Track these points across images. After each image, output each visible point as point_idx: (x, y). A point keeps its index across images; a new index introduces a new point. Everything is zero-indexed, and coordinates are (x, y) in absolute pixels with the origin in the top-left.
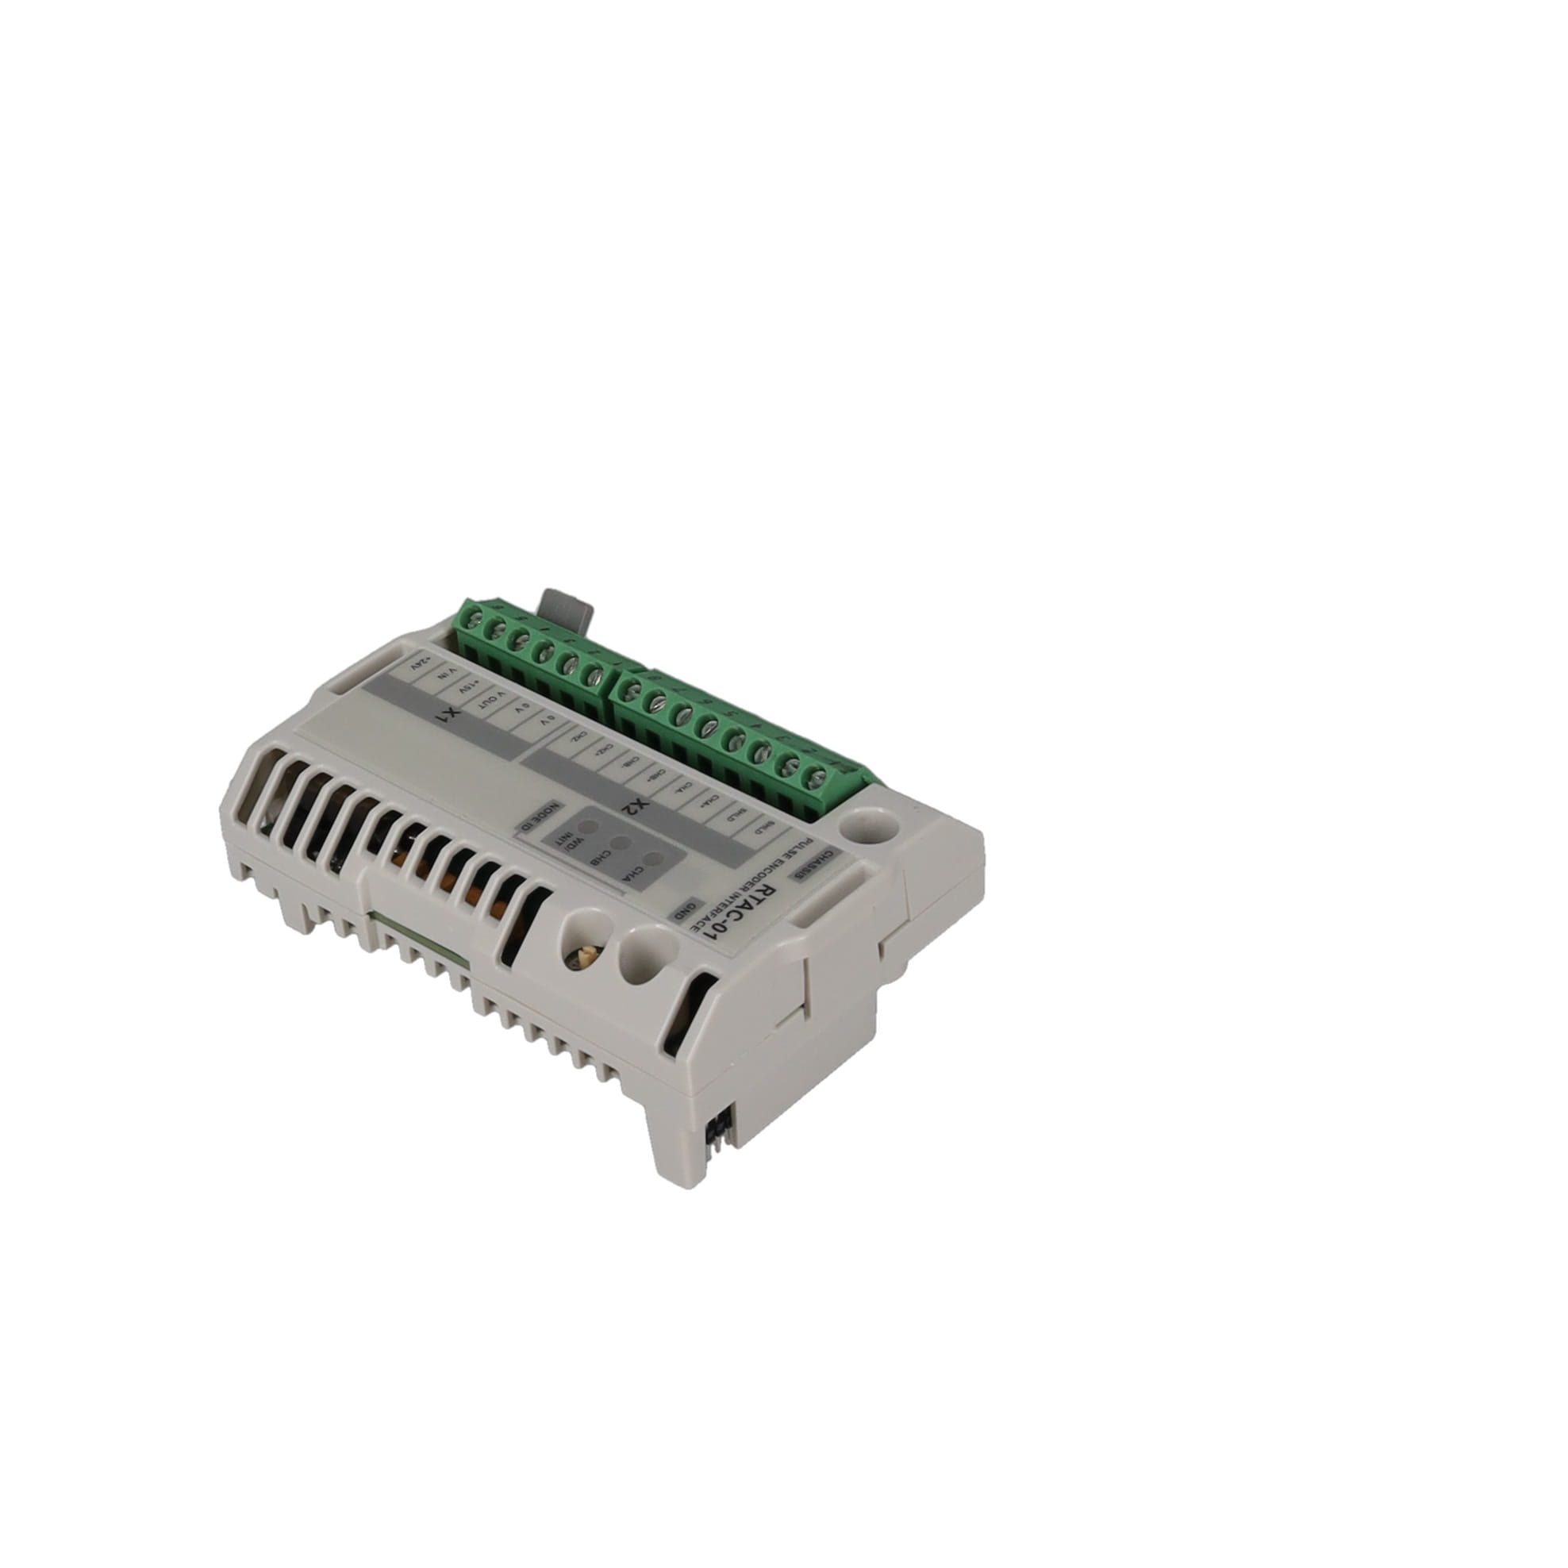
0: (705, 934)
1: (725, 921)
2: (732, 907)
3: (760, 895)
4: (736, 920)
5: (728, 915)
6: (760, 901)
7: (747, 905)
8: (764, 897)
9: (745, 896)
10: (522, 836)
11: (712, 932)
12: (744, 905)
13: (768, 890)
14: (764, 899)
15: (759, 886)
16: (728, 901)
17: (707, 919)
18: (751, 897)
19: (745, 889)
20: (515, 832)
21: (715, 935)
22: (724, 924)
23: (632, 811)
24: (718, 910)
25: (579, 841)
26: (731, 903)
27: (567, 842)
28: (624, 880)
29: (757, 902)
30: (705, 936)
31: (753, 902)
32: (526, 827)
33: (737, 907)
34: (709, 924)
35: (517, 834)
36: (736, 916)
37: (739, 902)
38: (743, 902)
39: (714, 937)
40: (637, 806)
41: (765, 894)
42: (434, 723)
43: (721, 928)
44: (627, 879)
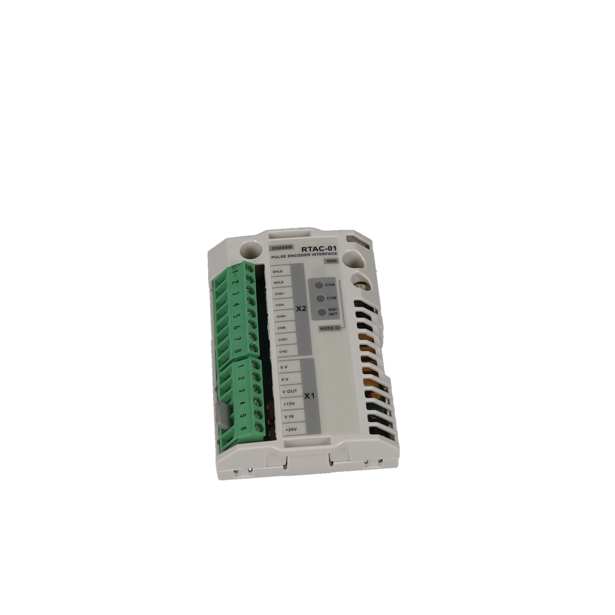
0: (335, 250)
1: (326, 249)
2: (319, 252)
3: (308, 250)
4: (323, 247)
5: (323, 250)
6: (310, 248)
7: (315, 249)
8: (307, 248)
9: (312, 252)
10: (342, 326)
11: (333, 249)
12: (315, 250)
13: (304, 249)
14: (308, 247)
15: (305, 252)
16: (318, 255)
17: (329, 254)
18: (310, 251)
19: (309, 255)
20: (342, 329)
21: (334, 247)
22: (328, 248)
23: (304, 308)
24: (323, 254)
25: (330, 310)
26: (318, 254)
27: (334, 312)
28: (334, 285)
29: (311, 248)
30: (336, 249)
31: (312, 249)
32: (338, 328)
33: (318, 250)
34: (331, 252)
35: (343, 328)
36: (322, 249)
37: (315, 252)
38: (315, 251)
39: (335, 247)
40: (300, 309)
41: (306, 248)
42: (317, 397)
43: (330, 248)
44: (333, 285)
